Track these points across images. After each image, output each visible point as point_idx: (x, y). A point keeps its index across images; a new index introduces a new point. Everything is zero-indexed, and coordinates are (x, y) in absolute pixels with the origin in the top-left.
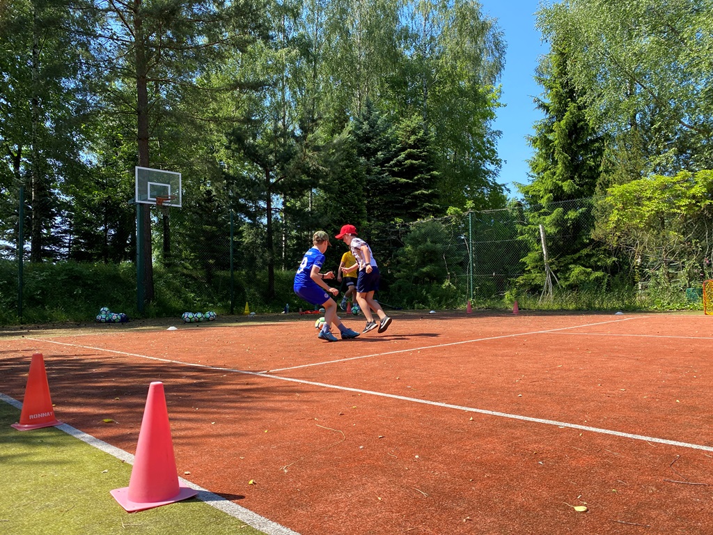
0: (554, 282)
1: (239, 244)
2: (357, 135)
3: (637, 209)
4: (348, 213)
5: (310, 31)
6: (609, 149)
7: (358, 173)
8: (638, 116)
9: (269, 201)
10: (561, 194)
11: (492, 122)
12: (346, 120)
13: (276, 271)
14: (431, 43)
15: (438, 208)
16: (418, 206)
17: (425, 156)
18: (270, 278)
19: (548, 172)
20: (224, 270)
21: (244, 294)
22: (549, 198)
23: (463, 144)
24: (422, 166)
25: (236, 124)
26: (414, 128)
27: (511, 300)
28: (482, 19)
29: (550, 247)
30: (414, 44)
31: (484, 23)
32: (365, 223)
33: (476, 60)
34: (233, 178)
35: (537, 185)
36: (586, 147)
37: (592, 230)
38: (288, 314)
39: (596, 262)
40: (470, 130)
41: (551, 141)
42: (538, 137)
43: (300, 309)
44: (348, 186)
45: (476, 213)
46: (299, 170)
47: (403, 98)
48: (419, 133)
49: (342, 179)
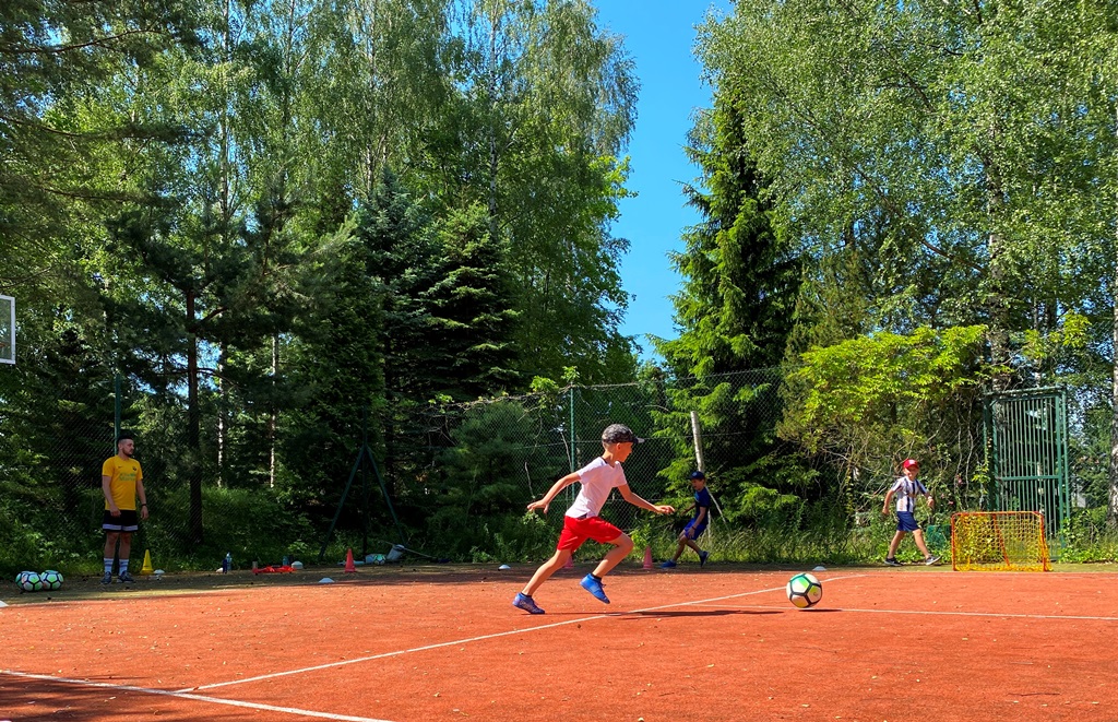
2: (365, 234)
3: (851, 389)
6: (809, 281)
7: (368, 307)
8: (856, 226)
9: (193, 355)
10: (728, 358)
11: (613, 222)
12: (346, 206)
13: (206, 490)
14: (504, 72)
15: (516, 376)
16: (479, 372)
17: (492, 280)
18: (193, 504)
19: (707, 318)
22: (706, 365)
23: (559, 261)
24: (488, 299)
25: (128, 206)
26: (473, 227)
27: (641, 545)
28: (596, 36)
29: (708, 451)
30: (474, 71)
31: (600, 44)
32: (380, 401)
33: (585, 110)
34: (122, 308)
35: (688, 341)
36: (770, 277)
37: (778, 422)
38: (229, 573)
39: (784, 478)
40: (572, 236)
41: (713, 264)
42: (690, 256)
43: (255, 564)
44: (351, 330)
45: (581, 389)
46: (253, 299)
47: (452, 170)
48: (481, 237)
49: (337, 316)
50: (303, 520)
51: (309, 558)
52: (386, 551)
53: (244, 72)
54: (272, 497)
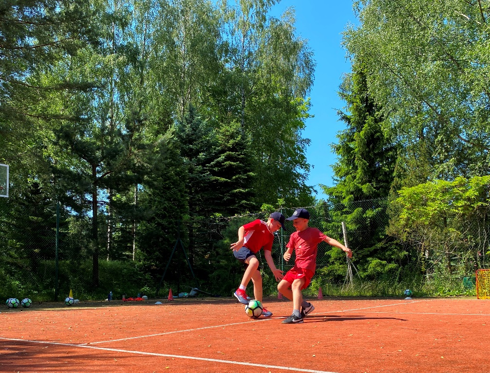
0: (354, 273)
1: (64, 235)
3: (423, 208)
4: (171, 207)
5: (139, 41)
7: (181, 172)
8: (425, 130)
10: (361, 196)
11: (302, 131)
12: (171, 122)
14: (248, 58)
15: (254, 205)
16: (237, 203)
17: (242, 158)
18: (94, 268)
19: (350, 176)
20: (49, 259)
21: (69, 282)
22: (350, 199)
23: (276, 150)
24: (240, 167)
25: (64, 122)
26: (233, 133)
27: (316, 288)
28: (294, 40)
29: (351, 242)
30: (234, 57)
32: (187, 217)
34: (61, 172)
35: (340, 187)
36: (381, 155)
37: (387, 227)
38: (111, 301)
39: (390, 255)
40: (282, 137)
41: (352, 149)
42: (341, 145)
43: (124, 297)
44: (172, 183)
45: (287, 210)
46: (125, 166)
47: (223, 106)
48: (237, 137)
49: (166, 176)
50: (148, 276)
51: (151, 294)
52: (189, 291)
53: (121, 59)
54: (133, 265)
